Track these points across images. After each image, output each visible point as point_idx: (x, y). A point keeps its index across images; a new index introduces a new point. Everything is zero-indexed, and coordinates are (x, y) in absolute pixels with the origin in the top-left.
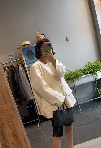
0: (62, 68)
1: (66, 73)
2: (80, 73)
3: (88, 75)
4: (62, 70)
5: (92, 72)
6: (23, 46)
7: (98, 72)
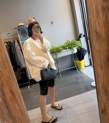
0: (48, 45)
1: (51, 48)
2: (61, 48)
3: (67, 50)
4: (48, 46)
5: (70, 48)
6: (18, 26)
7: (75, 48)
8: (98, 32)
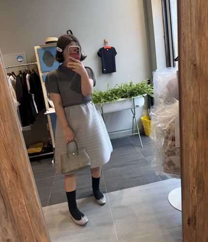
8: (198, 65)
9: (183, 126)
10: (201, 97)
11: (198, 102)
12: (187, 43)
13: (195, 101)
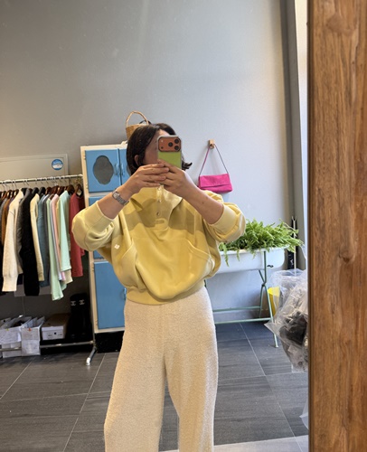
8: (353, 259)
9: (315, 392)
10: (359, 331)
11: (353, 341)
12: (330, 211)
13: (346, 340)
